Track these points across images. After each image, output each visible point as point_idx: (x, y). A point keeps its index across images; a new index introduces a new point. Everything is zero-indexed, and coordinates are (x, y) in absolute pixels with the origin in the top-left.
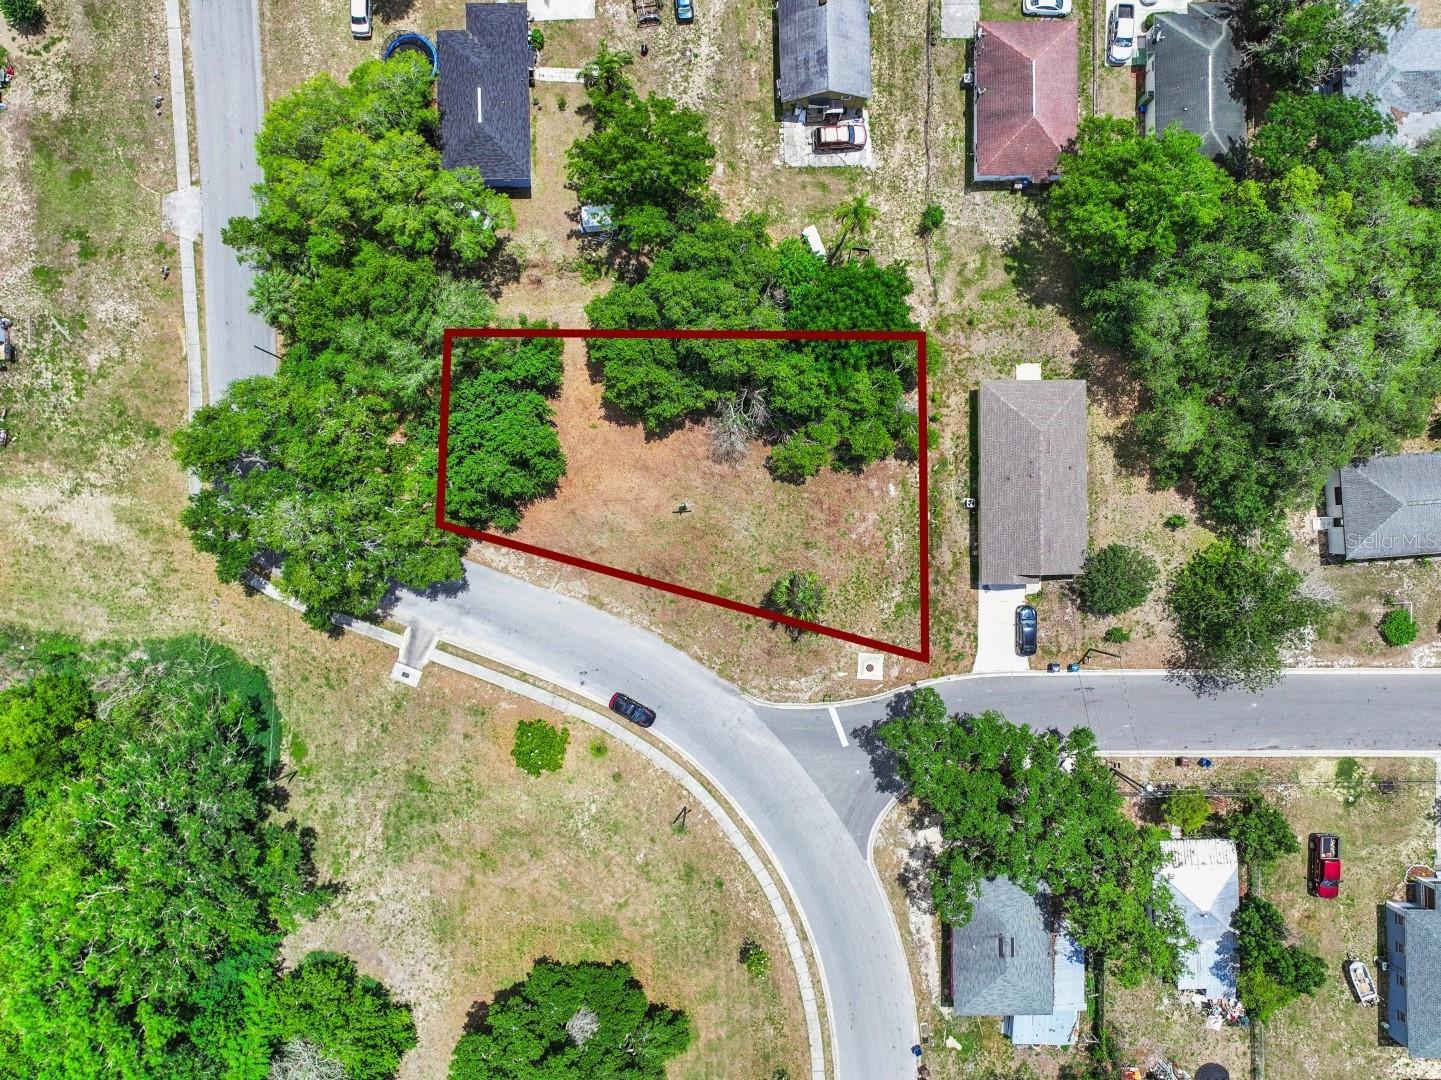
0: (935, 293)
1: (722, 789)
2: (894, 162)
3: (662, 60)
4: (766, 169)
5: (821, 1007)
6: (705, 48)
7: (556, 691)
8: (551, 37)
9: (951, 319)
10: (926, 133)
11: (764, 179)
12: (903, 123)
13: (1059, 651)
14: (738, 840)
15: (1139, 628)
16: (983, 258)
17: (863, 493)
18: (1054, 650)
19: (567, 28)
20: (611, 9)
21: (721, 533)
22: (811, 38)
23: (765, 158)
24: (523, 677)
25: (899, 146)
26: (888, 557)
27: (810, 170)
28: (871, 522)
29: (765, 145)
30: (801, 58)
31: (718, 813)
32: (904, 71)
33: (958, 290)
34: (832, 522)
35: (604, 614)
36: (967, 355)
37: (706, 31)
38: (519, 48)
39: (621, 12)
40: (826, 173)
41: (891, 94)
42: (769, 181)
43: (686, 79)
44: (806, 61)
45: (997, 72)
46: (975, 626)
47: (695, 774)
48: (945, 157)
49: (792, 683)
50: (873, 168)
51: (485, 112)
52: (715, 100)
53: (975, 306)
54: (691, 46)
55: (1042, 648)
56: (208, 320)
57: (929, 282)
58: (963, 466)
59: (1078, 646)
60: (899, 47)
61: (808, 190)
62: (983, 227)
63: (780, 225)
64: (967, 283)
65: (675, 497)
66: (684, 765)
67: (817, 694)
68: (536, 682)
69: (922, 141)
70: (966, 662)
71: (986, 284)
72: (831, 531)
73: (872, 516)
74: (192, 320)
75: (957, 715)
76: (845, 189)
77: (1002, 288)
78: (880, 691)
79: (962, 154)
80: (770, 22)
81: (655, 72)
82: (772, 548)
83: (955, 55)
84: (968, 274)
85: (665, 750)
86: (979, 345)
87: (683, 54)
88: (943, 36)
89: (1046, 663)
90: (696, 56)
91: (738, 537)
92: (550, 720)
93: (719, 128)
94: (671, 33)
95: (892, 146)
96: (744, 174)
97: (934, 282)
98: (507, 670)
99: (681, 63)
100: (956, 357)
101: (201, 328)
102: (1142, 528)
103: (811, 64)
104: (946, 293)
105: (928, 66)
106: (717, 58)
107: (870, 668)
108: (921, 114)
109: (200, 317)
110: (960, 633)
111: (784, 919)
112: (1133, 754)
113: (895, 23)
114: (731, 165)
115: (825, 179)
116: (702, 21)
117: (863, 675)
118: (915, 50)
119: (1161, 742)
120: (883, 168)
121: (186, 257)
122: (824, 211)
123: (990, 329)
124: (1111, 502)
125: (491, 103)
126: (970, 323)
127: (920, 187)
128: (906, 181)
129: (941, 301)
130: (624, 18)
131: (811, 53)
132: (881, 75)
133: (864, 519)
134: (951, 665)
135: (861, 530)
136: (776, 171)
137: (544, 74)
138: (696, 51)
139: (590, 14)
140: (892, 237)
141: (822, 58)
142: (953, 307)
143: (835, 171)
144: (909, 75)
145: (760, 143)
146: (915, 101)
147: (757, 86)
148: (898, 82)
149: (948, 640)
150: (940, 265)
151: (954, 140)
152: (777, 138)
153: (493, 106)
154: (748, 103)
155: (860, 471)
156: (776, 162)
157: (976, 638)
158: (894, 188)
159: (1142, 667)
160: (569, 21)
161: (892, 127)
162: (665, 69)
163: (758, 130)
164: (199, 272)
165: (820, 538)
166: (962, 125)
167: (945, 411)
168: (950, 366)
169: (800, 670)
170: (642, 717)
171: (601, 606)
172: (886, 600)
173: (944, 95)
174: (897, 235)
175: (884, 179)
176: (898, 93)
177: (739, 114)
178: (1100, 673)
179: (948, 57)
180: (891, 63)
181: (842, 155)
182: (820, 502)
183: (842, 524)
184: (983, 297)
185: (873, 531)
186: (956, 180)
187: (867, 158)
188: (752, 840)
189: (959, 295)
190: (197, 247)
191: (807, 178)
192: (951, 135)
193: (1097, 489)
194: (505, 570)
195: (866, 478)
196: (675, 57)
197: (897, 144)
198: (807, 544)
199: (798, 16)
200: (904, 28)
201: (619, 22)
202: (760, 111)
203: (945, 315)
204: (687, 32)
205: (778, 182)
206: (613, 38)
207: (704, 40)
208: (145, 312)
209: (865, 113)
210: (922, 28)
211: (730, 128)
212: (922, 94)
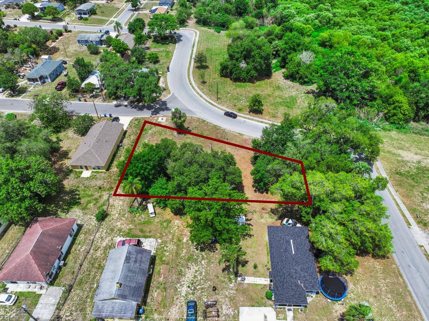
0: (109, 198)
2: (109, 239)
3: (206, 285)
4: (165, 238)
6: (184, 290)
7: (252, 120)
8: (262, 298)
9: (106, 190)
10: (90, 249)
11: (166, 235)
12: (99, 253)
13: (108, 119)
14: (204, 96)
16: (86, 206)
19: (255, 303)
20: (231, 312)
22: (129, 270)
23: (165, 243)
24: (262, 122)
25: (104, 244)
27: (146, 237)
29: (163, 247)
30: (138, 264)
31: (209, 100)
32: (89, 275)
33: (100, 197)
36: (105, 180)
37: (182, 298)
38: (277, 279)
39: (226, 310)
41: (100, 265)
42: (164, 234)
43: (195, 277)
44: (136, 262)
45: (48, 255)
47: (214, 105)
48: (85, 239)
50: (119, 237)
51: (290, 244)
52: (182, 267)
53: (96, 193)
54: (191, 292)
56: (393, 202)
57: (110, 200)
58: (119, 155)
60: (88, 285)
61: (149, 230)
62: (81, 215)
63: (164, 220)
64: (96, 199)
68: (258, 121)
69: (94, 246)
71: (89, 199)
74: (399, 202)
76: (133, 230)
77: (84, 197)
78: (160, 116)
79: (78, 238)
80: (149, 300)
81: (210, 280)
83: (62, 279)
84: (94, 202)
85: (222, 109)
86: (100, 182)
87: (195, 288)
88: (63, 288)
90: (189, 287)
92: (254, 114)
93: (183, 255)
94: (200, 298)
95: (107, 245)
96: (175, 237)
97: (108, 200)
99: (197, 284)
101: (394, 199)
103: (133, 259)
104: (106, 197)
105: (77, 276)
106: (179, 285)
107: (162, 119)
108: (89, 256)
109: (396, 202)
110: (134, 124)
111: (195, 86)
113: (85, 296)
114: (180, 241)
115: (140, 234)
116: (183, 303)
118: (80, 283)
120: (114, 237)
121: (412, 220)
122: (144, 223)
123: (94, 186)
125: (287, 250)
126: (100, 188)
127: (101, 230)
128: (106, 232)
130: (224, 307)
131: (132, 264)
134: (139, 119)
136: (161, 238)
137: (265, 281)
138: (189, 289)
139: (242, 309)
140: (119, 214)
141: (128, 259)
143: (135, 236)
144: (88, 273)
145: (165, 248)
146: (90, 262)
147: (162, 271)
148: (94, 270)
149: (138, 123)
150: (104, 205)
151: (79, 244)
152: (157, 249)
153: (286, 248)
154: (167, 264)
156: (160, 241)
157: (130, 122)
158: (112, 230)
160: (253, 306)
161: (104, 252)
162: (205, 282)
163: (165, 253)
164: (404, 216)
166: (73, 249)
170: (228, 114)
173: (76, 262)
174: (117, 215)
175: (115, 233)
176: (96, 265)
177: (172, 260)
179: (66, 278)
180: (94, 278)
184: (92, 195)
186: (85, 230)
188: (201, 96)
190: (409, 224)
191: (148, 234)
192: (80, 246)
196: (199, 287)
199: (133, 285)
200: (81, 294)
201: (226, 305)
202: (162, 261)
204: (191, 297)
205: (161, 234)
206: (230, 297)
207: (183, 294)
208: (420, 205)
210: (73, 293)
211: (177, 254)
212: (86, 265)
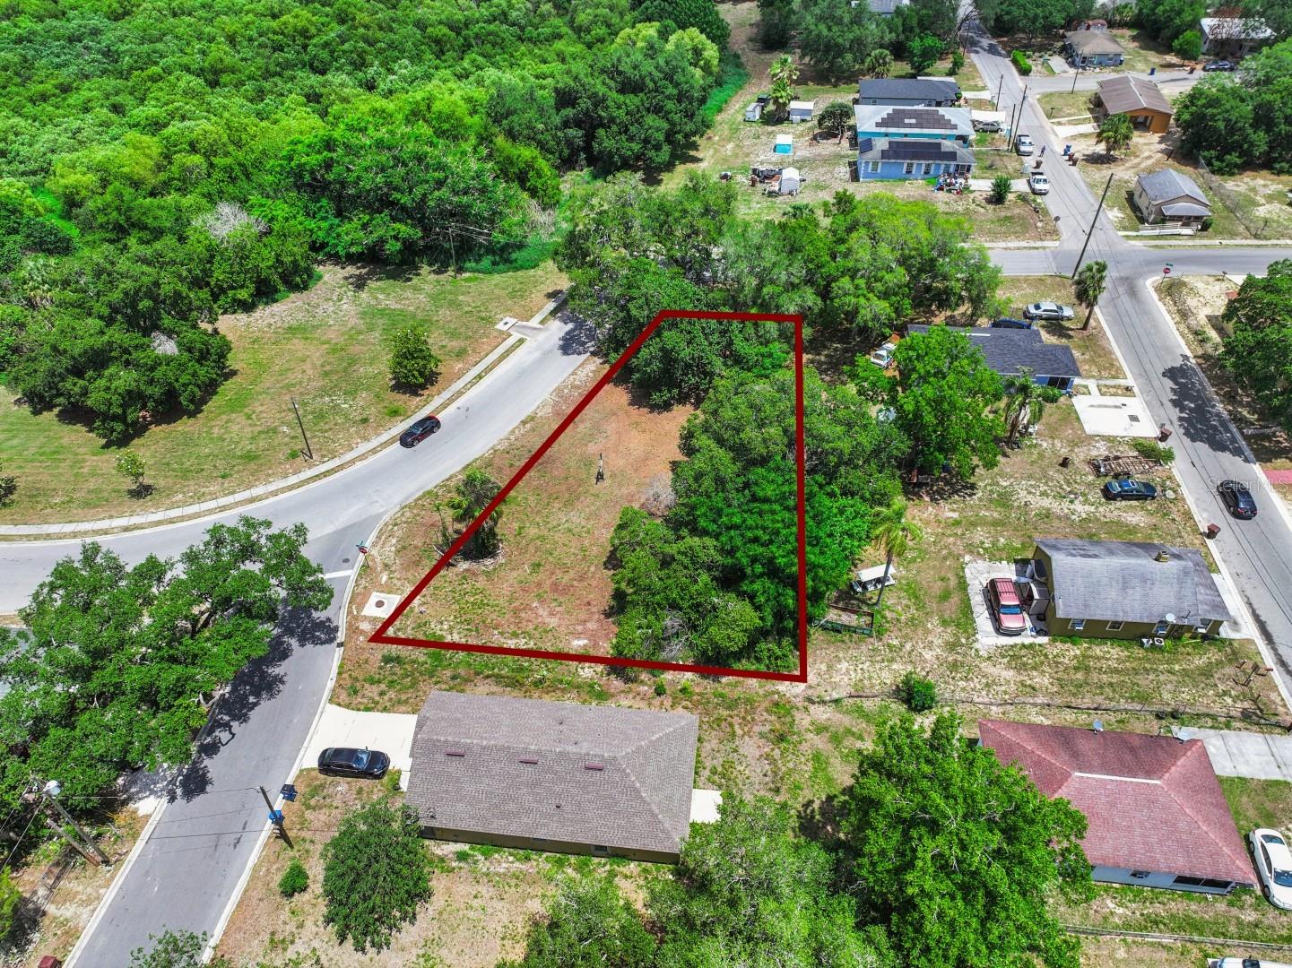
0: (824, 702)
1: (313, 485)
2: (987, 667)
3: (1058, 477)
4: (959, 549)
5: (48, 537)
6: (1081, 509)
7: (460, 393)
8: (1058, 407)
9: (788, 719)
10: (1035, 705)
11: (946, 547)
12: (1041, 680)
13: (308, 807)
14: (259, 490)
15: (291, 927)
17: (582, 616)
18: (313, 802)
19: (1071, 417)
20: (1100, 444)
21: (569, 504)
23: (970, 548)
24: (480, 377)
26: (501, 634)
27: (963, 585)
28: (547, 620)
29: (984, 549)
31: (293, 480)
32: (1111, 684)
33: (826, 729)
34: (555, 587)
35: (516, 423)
36: (739, 732)
37: (1101, 509)
39: (1100, 451)
40: (962, 600)
41: (1076, 669)
42: (946, 551)
43: (1044, 494)
46: (385, 710)
47: (341, 467)
49: (394, 541)
50: (976, 645)
52: (1027, 513)
53: (804, 747)
54: (1081, 498)
55: (322, 786)
57: (835, 696)
59: (305, 834)
60: (1140, 679)
61: (939, 583)
64: (835, 738)
65: (613, 476)
66: (353, 462)
67: (373, 560)
68: (472, 383)
69: (1022, 698)
70: (343, 697)
71: (834, 761)
72: (547, 586)
73: (553, 622)
75: (283, 683)
76: (946, 616)
77: (829, 780)
78: (350, 612)
81: (1045, 472)
82: (542, 538)
84: (848, 740)
85: (373, 451)
86: (751, 748)
87: (1070, 492)
88: (1175, 727)
89: (300, 789)
90: (1071, 501)
91: (561, 515)
93: (996, 514)
94: (1090, 484)
95: (1009, 667)
96: (949, 532)
97: (836, 701)
98: (488, 370)
99: (1060, 491)
100: (736, 721)
102: (444, 952)
104: (822, 714)
105: (1127, 711)
106: (1074, 517)
107: (380, 604)
108: (1058, 700)
110: (382, 694)
111: (160, 516)
112: (109, 895)
114: (957, 522)
115: (955, 599)
116: (1114, 506)
117: (375, 597)
118: (1144, 699)
119: (103, 939)
120: (978, 656)
122: (917, 597)
123: (773, 762)
124: (499, 905)
126: (782, 738)
127: (959, 695)
128: (966, 679)
129: (812, 708)
130: (1094, 452)
132: (1098, 658)
133: (552, 614)
134: (348, 682)
135: (540, 612)
136: (957, 556)
138: (1076, 501)
139: (1090, 431)
140: (892, 660)
142: (803, 721)
143: (967, 609)
144: (1108, 690)
145: (987, 545)
146: (1074, 693)
148: (1095, 677)
149: (379, 682)
150: (860, 710)
152: (995, 559)
154: (1030, 538)
155: (608, 615)
156: (967, 557)
157: (367, 709)
158: (954, 666)
159: (232, 921)
160: (1078, 418)
161: (1034, 668)
162: (1050, 479)
163: (1000, 544)
165: (541, 576)
167: (668, 703)
168: (725, 713)
169: (404, 548)
171: (524, 423)
172: (451, 628)
174: (895, 666)
175: (965, 655)
176: (1080, 676)
177: (1016, 530)
178: (253, 859)
180: (1116, 671)
181: (986, 614)
182: (582, 579)
183: (551, 595)
184: (817, 757)
185: (535, 622)
187: (987, 638)
189: (820, 729)
191: (953, 582)
193: (523, 886)
194: (574, 373)
195: (599, 620)
196: (1065, 487)
197: (1011, 673)
198: (539, 565)
200: (1170, 686)
202: (1022, 548)
203: (795, 712)
204: (1095, 496)
205: (945, 558)
207: (1090, 508)
209: (1044, 640)
210: (1176, 705)
211: (997, 523)
212: (1086, 701)
